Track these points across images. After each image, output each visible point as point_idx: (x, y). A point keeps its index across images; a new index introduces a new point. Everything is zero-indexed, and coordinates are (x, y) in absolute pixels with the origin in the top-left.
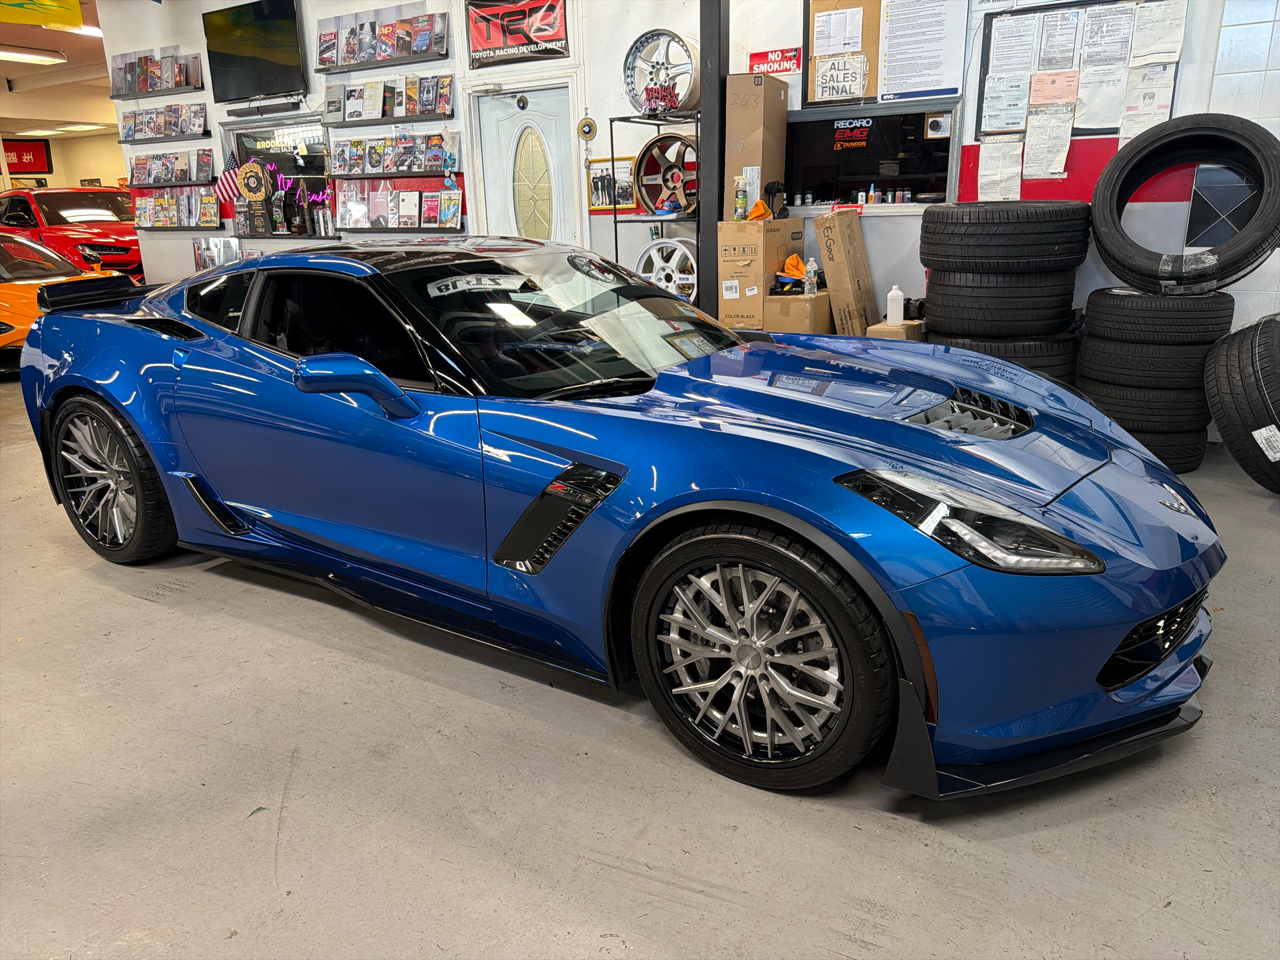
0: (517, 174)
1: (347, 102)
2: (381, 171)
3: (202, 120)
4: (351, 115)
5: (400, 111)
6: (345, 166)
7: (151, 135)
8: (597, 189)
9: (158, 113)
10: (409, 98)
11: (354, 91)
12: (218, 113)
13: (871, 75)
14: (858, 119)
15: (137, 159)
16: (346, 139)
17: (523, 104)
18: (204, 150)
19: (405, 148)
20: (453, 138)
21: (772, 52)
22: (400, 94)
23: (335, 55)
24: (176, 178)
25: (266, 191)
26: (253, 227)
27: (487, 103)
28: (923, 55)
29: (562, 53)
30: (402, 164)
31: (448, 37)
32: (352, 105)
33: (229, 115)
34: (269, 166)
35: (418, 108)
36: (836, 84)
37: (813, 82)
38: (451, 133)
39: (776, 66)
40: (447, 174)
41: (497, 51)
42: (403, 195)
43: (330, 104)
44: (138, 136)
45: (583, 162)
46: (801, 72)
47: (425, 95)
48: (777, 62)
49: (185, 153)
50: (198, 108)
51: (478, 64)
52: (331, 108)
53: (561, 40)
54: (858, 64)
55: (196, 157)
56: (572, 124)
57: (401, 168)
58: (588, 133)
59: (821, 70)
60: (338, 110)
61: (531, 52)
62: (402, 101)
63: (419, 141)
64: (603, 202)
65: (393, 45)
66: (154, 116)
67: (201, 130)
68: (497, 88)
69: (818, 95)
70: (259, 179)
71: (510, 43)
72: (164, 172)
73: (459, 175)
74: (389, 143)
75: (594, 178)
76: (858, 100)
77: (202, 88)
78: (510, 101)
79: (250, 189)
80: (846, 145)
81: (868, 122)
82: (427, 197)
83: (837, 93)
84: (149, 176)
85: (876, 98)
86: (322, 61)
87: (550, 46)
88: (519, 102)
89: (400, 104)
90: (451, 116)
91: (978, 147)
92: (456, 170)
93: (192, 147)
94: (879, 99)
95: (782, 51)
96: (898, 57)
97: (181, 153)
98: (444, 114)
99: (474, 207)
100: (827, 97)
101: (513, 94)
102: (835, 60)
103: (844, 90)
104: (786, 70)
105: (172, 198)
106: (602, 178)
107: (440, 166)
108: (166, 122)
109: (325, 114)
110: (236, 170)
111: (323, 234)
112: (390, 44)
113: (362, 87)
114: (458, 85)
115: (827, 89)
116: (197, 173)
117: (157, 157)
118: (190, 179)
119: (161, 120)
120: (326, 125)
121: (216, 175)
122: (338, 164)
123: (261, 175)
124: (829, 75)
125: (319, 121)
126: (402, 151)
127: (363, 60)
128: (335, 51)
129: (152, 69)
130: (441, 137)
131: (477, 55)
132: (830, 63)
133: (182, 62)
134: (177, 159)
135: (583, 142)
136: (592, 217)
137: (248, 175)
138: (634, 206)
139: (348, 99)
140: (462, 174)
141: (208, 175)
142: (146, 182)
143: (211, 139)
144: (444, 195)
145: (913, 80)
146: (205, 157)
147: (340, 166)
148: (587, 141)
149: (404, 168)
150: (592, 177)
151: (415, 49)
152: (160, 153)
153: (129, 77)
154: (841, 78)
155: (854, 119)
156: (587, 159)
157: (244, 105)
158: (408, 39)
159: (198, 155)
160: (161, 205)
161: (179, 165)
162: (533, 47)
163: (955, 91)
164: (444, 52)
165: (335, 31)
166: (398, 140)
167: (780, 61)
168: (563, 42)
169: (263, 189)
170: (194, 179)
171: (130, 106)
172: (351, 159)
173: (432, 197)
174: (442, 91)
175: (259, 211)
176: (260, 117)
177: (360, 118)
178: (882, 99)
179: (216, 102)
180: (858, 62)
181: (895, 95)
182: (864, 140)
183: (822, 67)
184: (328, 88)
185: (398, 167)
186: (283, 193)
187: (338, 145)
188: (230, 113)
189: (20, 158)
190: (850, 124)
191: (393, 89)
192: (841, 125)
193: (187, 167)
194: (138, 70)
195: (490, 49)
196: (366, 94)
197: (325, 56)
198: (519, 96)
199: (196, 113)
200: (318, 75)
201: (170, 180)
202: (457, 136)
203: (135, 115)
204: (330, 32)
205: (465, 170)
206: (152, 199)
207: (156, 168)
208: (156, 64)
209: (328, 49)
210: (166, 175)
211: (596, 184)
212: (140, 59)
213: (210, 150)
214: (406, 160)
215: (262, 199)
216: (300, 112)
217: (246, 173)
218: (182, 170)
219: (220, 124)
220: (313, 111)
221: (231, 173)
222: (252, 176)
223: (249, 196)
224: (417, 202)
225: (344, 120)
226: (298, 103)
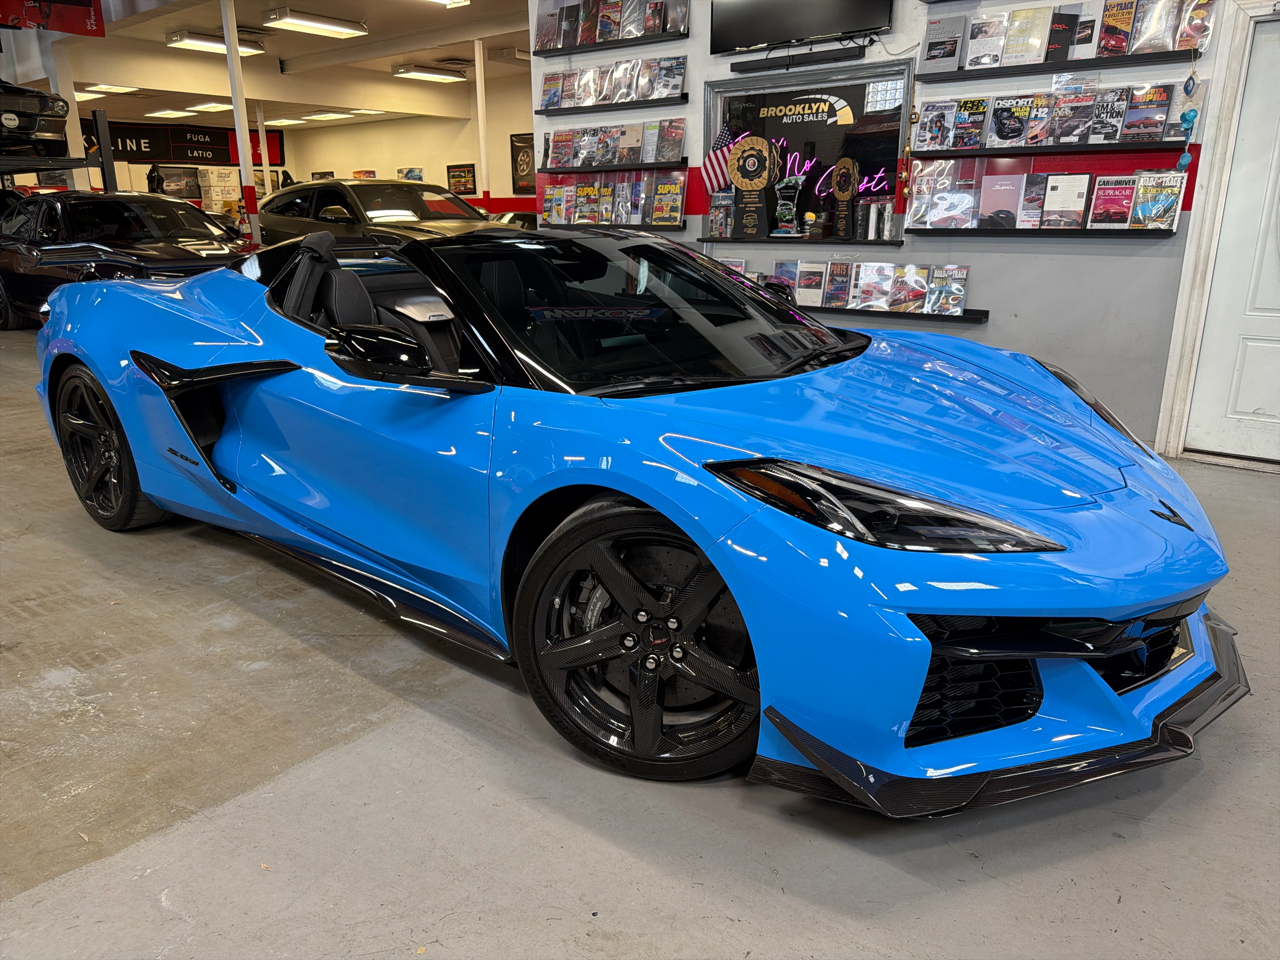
1: (972, 43)
2: (1022, 143)
3: (677, 80)
4: (977, 61)
5: (1082, 52)
6: (944, 138)
10: (1108, 30)
11: (990, 22)
12: (711, 69)
15: (556, 135)
16: (948, 98)
18: (671, 121)
19: (1072, 109)
20: (1193, 90)
22: (1089, 24)
24: (620, 159)
25: (769, 177)
26: (739, 228)
27: (1271, 32)
30: (1067, 134)
32: (979, 46)
42: (1055, 180)
43: (932, 46)
44: (566, 104)
49: (640, 125)
50: (674, 62)
52: (934, 53)
55: (656, 133)
57: (1063, 140)
60: (952, 54)
62: (1091, 35)
63: (1112, 98)
67: (672, 93)
70: (761, 160)
72: (600, 151)
73: (1191, 147)
74: (1042, 102)
77: (687, 34)
79: (745, 173)
82: (1107, 183)
84: (575, 157)
89: (1088, 39)
90: (1199, 53)
93: (652, 118)
97: (632, 126)
105: (606, 186)
109: (918, 63)
110: (725, 149)
111: (872, 236)
113: (1004, 18)
116: (657, 153)
120: (912, 80)
121: (685, 156)
122: (928, 135)
123: (766, 154)
125: (904, 73)
126: (1069, 113)
129: (606, 12)
134: (624, 133)
137: (746, 155)
139: (973, 37)
140: (1200, 146)
141: (676, 154)
143: (687, 106)
144: (1150, 177)
146: (670, 134)
147: (932, 139)
149: (1072, 139)
152: (598, 126)
153: (565, 25)
157: (758, 55)
159: (662, 128)
160: (587, 196)
161: (627, 143)
166: (1063, 97)
169: (765, 174)
170: (650, 160)
171: (556, 65)
172: (957, 126)
173: (1118, 183)
175: (753, 204)
176: (784, 71)
177: (995, 65)
179: (712, 53)
184: (931, 23)
185: (1056, 138)
187: (929, 107)
188: (735, 67)
191: (1077, 17)
193: (638, 145)
194: (582, 15)
196: (1013, 28)
199: (669, 70)
201: (610, 161)
205: (1206, 139)
206: (575, 188)
207: (588, 146)
208: (614, 5)
213: (683, 120)
214: (1077, 127)
215: (762, 186)
216: (866, 61)
217: (744, 151)
218: (631, 149)
219: (708, 84)
220: (893, 58)
221: (718, 152)
222: (752, 156)
223: (745, 184)
224: (1085, 190)
225: (961, 68)
226: (864, 47)
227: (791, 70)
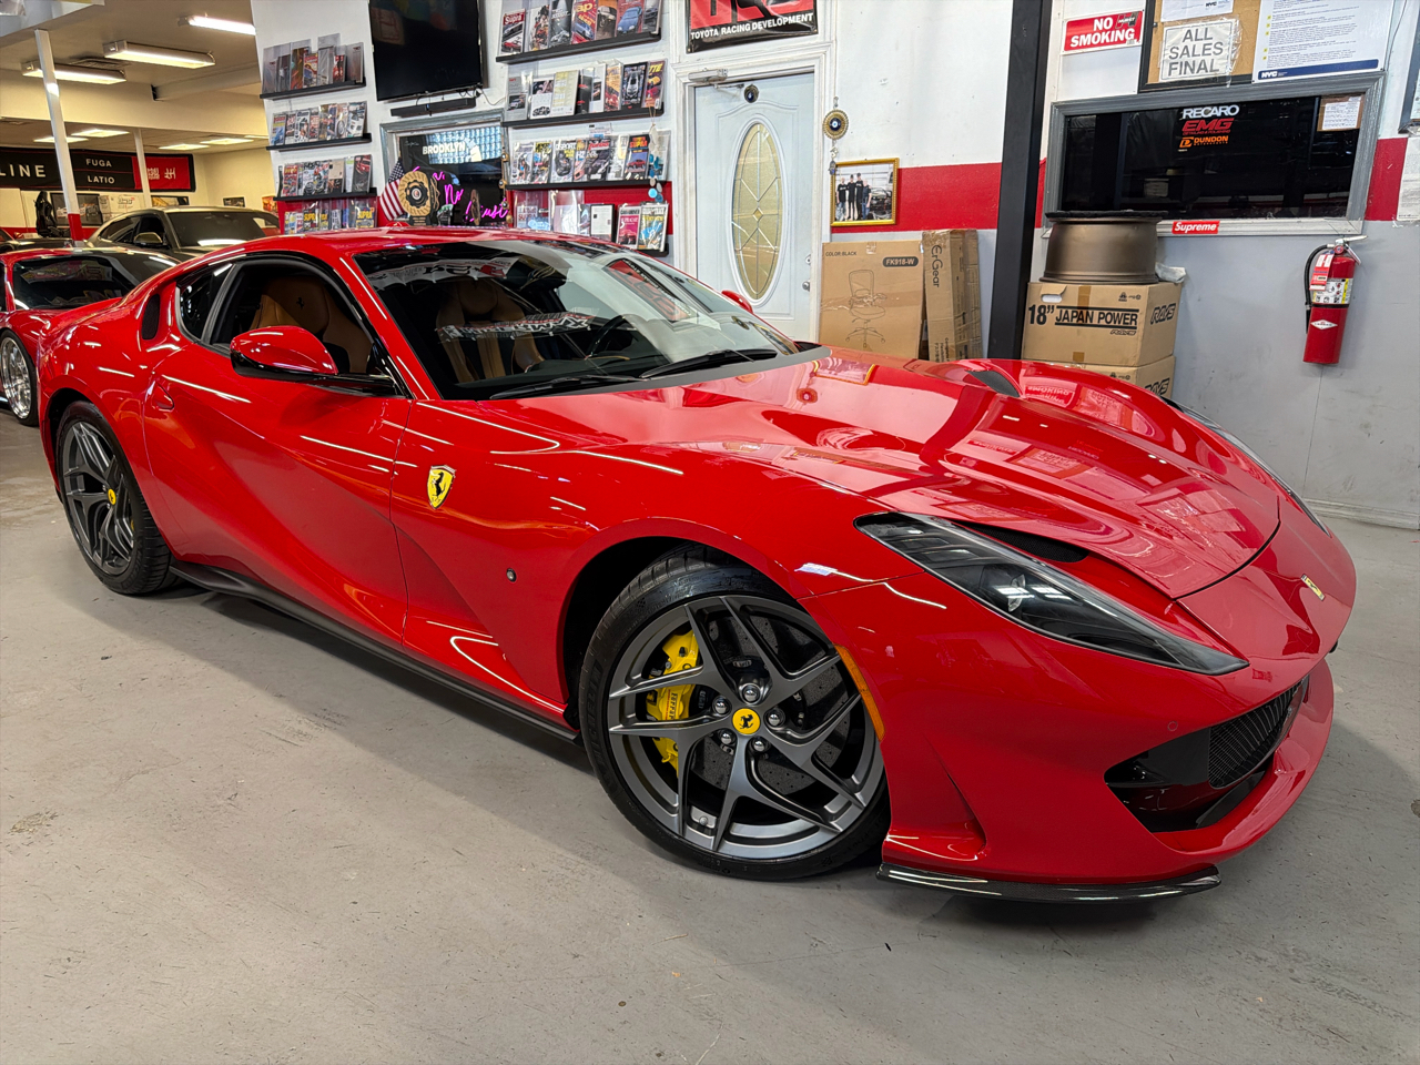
0: (738, 182)
1: (533, 96)
2: (570, 180)
3: (362, 121)
4: (537, 112)
5: (596, 107)
6: (527, 174)
7: (303, 139)
8: (842, 199)
9: (312, 114)
10: (610, 91)
11: (542, 83)
12: (380, 113)
13: (1246, 44)
14: (1218, 105)
15: (288, 167)
16: (530, 141)
17: (751, 96)
18: (362, 157)
19: (598, 152)
20: (660, 140)
21: (1099, 19)
22: (598, 85)
23: (521, 40)
24: (329, 189)
25: (432, 205)
27: (705, 95)
28: (1327, 16)
29: (809, 29)
30: (595, 172)
31: (662, 13)
32: (537, 101)
33: (393, 115)
34: (435, 175)
35: (619, 103)
36: (1190, 60)
37: (1158, 57)
38: (659, 133)
39: (1105, 37)
40: (652, 184)
41: (723, 30)
42: (596, 209)
43: (512, 99)
44: (290, 141)
45: (827, 166)
46: (1141, 42)
47: (629, 86)
48: (1106, 31)
49: (339, 161)
50: (358, 107)
51: (697, 46)
52: (513, 104)
53: (810, 11)
54: (1225, 31)
55: (352, 165)
56: (816, 120)
57: (593, 177)
58: (836, 129)
59: (1170, 42)
60: (522, 106)
61: (767, 28)
62: (600, 94)
63: (619, 143)
64: (849, 216)
65: (593, 25)
66: (308, 118)
67: (360, 133)
68: (721, 75)
69: (1163, 74)
70: (423, 191)
71: (740, 17)
72: (316, 183)
73: (667, 185)
74: (581, 146)
75: (840, 186)
76: (1224, 78)
77: (364, 84)
78: (734, 90)
79: (413, 202)
80: (1198, 141)
81: (1233, 110)
82: (625, 212)
83: (1192, 71)
84: (299, 187)
85: (1251, 75)
86: (506, 48)
87: (792, 20)
88: (747, 92)
89: (598, 98)
90: (660, 112)
91: (1405, 141)
92: (662, 178)
93: (349, 153)
94: (1255, 79)
95: (1115, 17)
96: (1287, 19)
97: (336, 161)
98: (652, 108)
99: (682, 224)
100: (1176, 76)
101: (740, 82)
102: (1192, 27)
103: (1202, 66)
104: (1119, 42)
105: (323, 213)
106: (851, 186)
107: (642, 174)
108: (321, 125)
109: (506, 113)
110: (398, 180)
112: (589, 23)
113: (552, 78)
114: (671, 74)
115: (1178, 66)
116: (354, 183)
117: (310, 165)
118: (345, 191)
119: (315, 122)
120: (505, 125)
121: (374, 186)
122: (518, 172)
123: (426, 186)
124: (1181, 46)
125: (498, 120)
126: (595, 155)
127: (554, 44)
128: (521, 35)
129: (308, 62)
130: (647, 138)
131: (697, 35)
132: (1185, 31)
133: (343, 53)
134: (331, 167)
135: (828, 141)
136: (834, 235)
137: (411, 186)
138: (891, 221)
139: (535, 92)
140: (670, 183)
141: (366, 185)
142: (295, 194)
143: (372, 144)
144: (646, 209)
145: (1309, 51)
146: (363, 167)
147: (521, 174)
148: (834, 139)
149: (597, 176)
150: (837, 184)
151: (620, 29)
152: (312, 160)
153: (281, 72)
154: (1199, 50)
155: (1212, 106)
156: (833, 162)
157: (412, 103)
158: (611, 17)
159: (356, 162)
160: (311, 221)
161: (333, 175)
162: (770, 23)
163: (1374, 63)
164: (656, 32)
165: (523, 10)
166: (589, 142)
167: (1111, 30)
168: (811, 15)
169: (428, 202)
170: (349, 190)
171: (282, 106)
172: (534, 166)
173: (631, 212)
174: (650, 81)
176: (428, 116)
177: (548, 116)
178: (1260, 77)
179: (378, 100)
180: (1226, 29)
181: (1279, 71)
182: (1225, 134)
183: (1171, 37)
184: (510, 80)
185: (589, 175)
186: (451, 206)
187: (519, 149)
188: (394, 112)
189: (162, 174)
190: (1206, 113)
191: (590, 79)
192: (1192, 113)
193: (341, 177)
194: (292, 64)
195: (714, 27)
196: (557, 86)
197: (510, 41)
198: (747, 85)
199: (355, 113)
200: (500, 64)
201: (323, 191)
202: (666, 137)
203: (287, 116)
204: (515, 12)
205: (673, 178)
206: (301, 214)
207: (308, 178)
208: (313, 56)
209: (513, 33)
210: (318, 186)
211: (842, 194)
212: (295, 51)
213: (369, 157)
214: (600, 167)
215: (427, 213)
216: (476, 109)
217: (409, 183)
218: (336, 180)
219: (381, 125)
220: (493, 108)
221: (393, 184)
222: (415, 187)
223: (412, 211)
224: (610, 218)
225: (528, 119)
226: (474, 98)
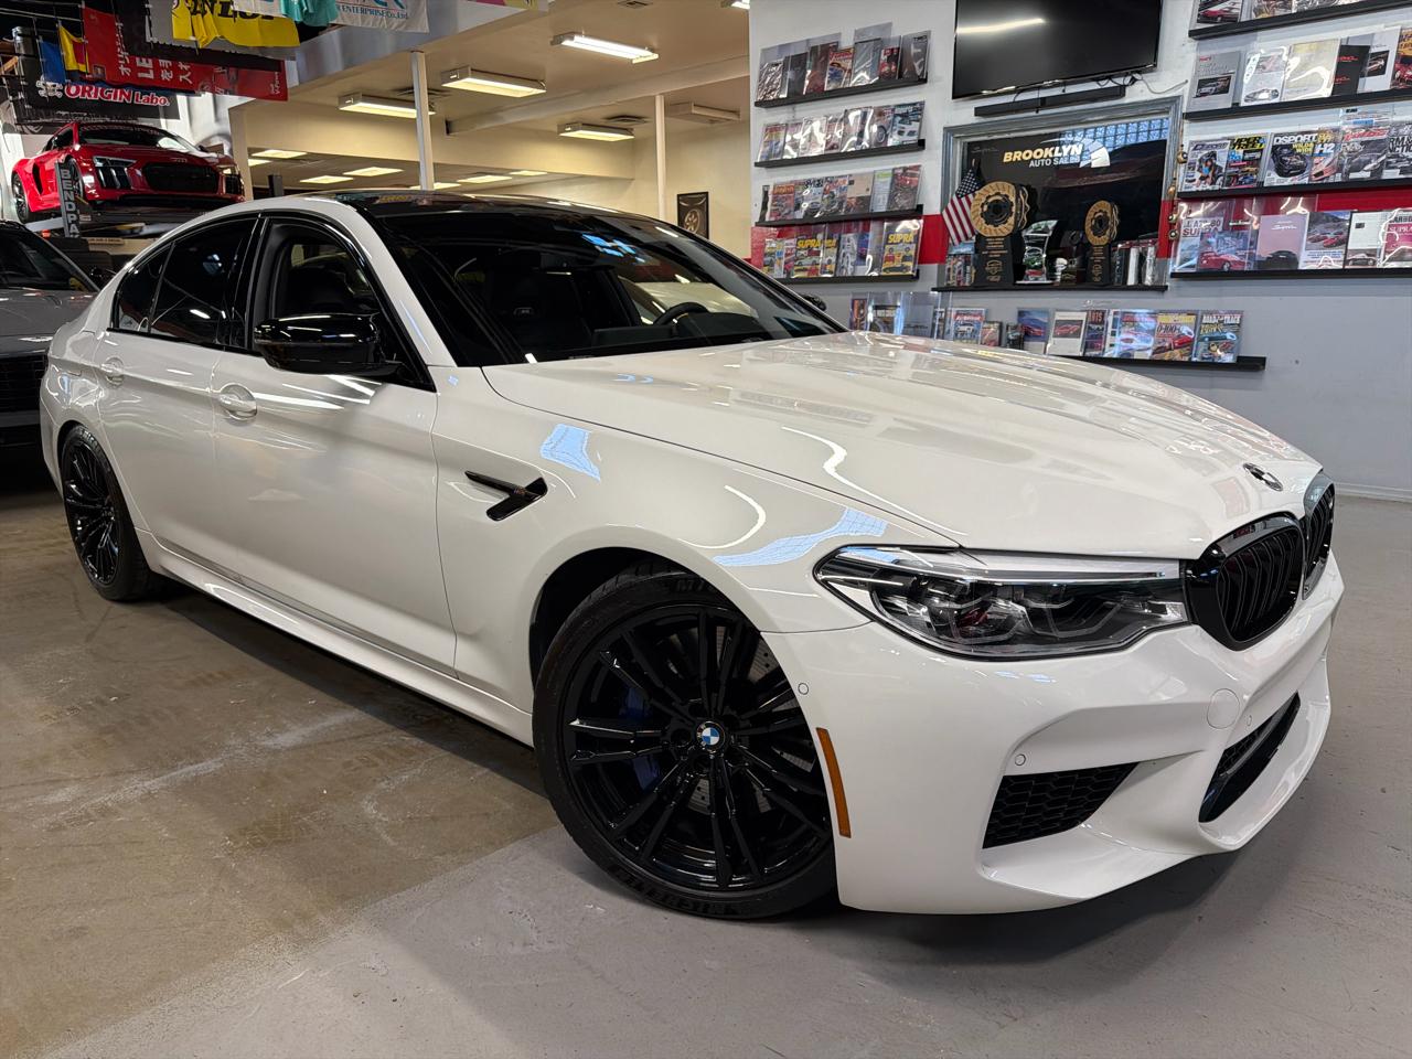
1: (1248, 78)
2: (1306, 181)
3: (916, 125)
4: (1254, 97)
5: (1374, 84)
6: (1215, 177)
10: (1405, 60)
15: (777, 187)
16: (1221, 136)
18: (906, 168)
19: (1362, 143)
22: (1382, 55)
23: (1238, 5)
24: (847, 209)
25: (1016, 222)
26: (980, 275)
30: (1359, 167)
32: (1257, 84)
33: (975, 114)
42: (1359, 217)
43: (1202, 83)
52: (1204, 90)
55: (889, 179)
57: (1352, 176)
60: (1225, 90)
62: (1384, 67)
63: (1406, 130)
67: (913, 139)
72: (825, 202)
74: (1327, 137)
77: (925, 79)
84: (796, 209)
86: (1205, 18)
89: (1378, 73)
97: (859, 176)
105: (830, 238)
109: (1190, 100)
110: (970, 196)
117: (816, 183)
118: (871, 213)
120: (1182, 117)
121: (922, 201)
134: (851, 183)
137: (993, 199)
141: (906, 201)
142: (790, 217)
143: (923, 152)
146: (904, 182)
147: (1202, 179)
149: (1362, 175)
160: (809, 248)
161: (855, 192)
166: (1348, 131)
172: (1229, 166)
176: (1034, 114)
179: (953, 98)
184: (1200, 60)
185: (1345, 174)
187: (1201, 147)
188: (979, 111)
191: (1367, 48)
193: (869, 194)
196: (1295, 61)
199: (906, 116)
200: (1184, 43)
201: (835, 212)
206: (792, 242)
207: (811, 197)
210: (829, 206)
213: (917, 167)
214: (1369, 162)
216: (1127, 100)
217: (989, 197)
218: (859, 198)
219: (947, 129)
220: (1160, 96)
221: (963, 199)
223: (989, 230)
225: (1236, 105)
226: (1124, 86)
227: (1041, 113)
